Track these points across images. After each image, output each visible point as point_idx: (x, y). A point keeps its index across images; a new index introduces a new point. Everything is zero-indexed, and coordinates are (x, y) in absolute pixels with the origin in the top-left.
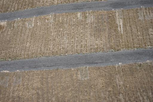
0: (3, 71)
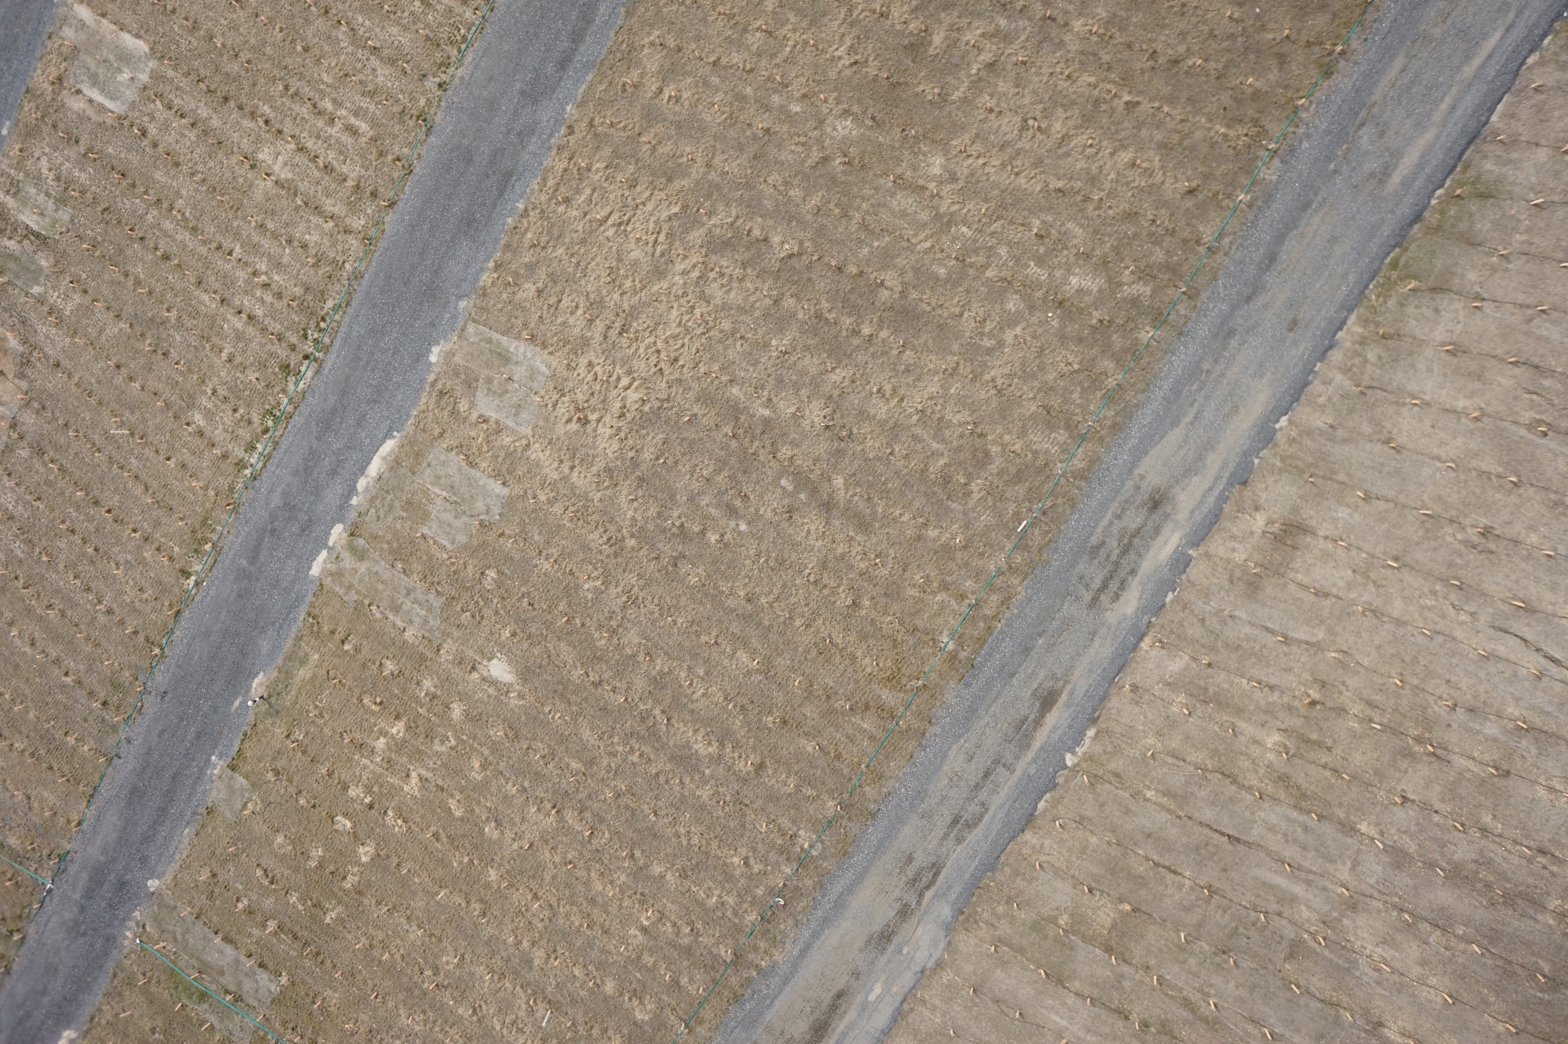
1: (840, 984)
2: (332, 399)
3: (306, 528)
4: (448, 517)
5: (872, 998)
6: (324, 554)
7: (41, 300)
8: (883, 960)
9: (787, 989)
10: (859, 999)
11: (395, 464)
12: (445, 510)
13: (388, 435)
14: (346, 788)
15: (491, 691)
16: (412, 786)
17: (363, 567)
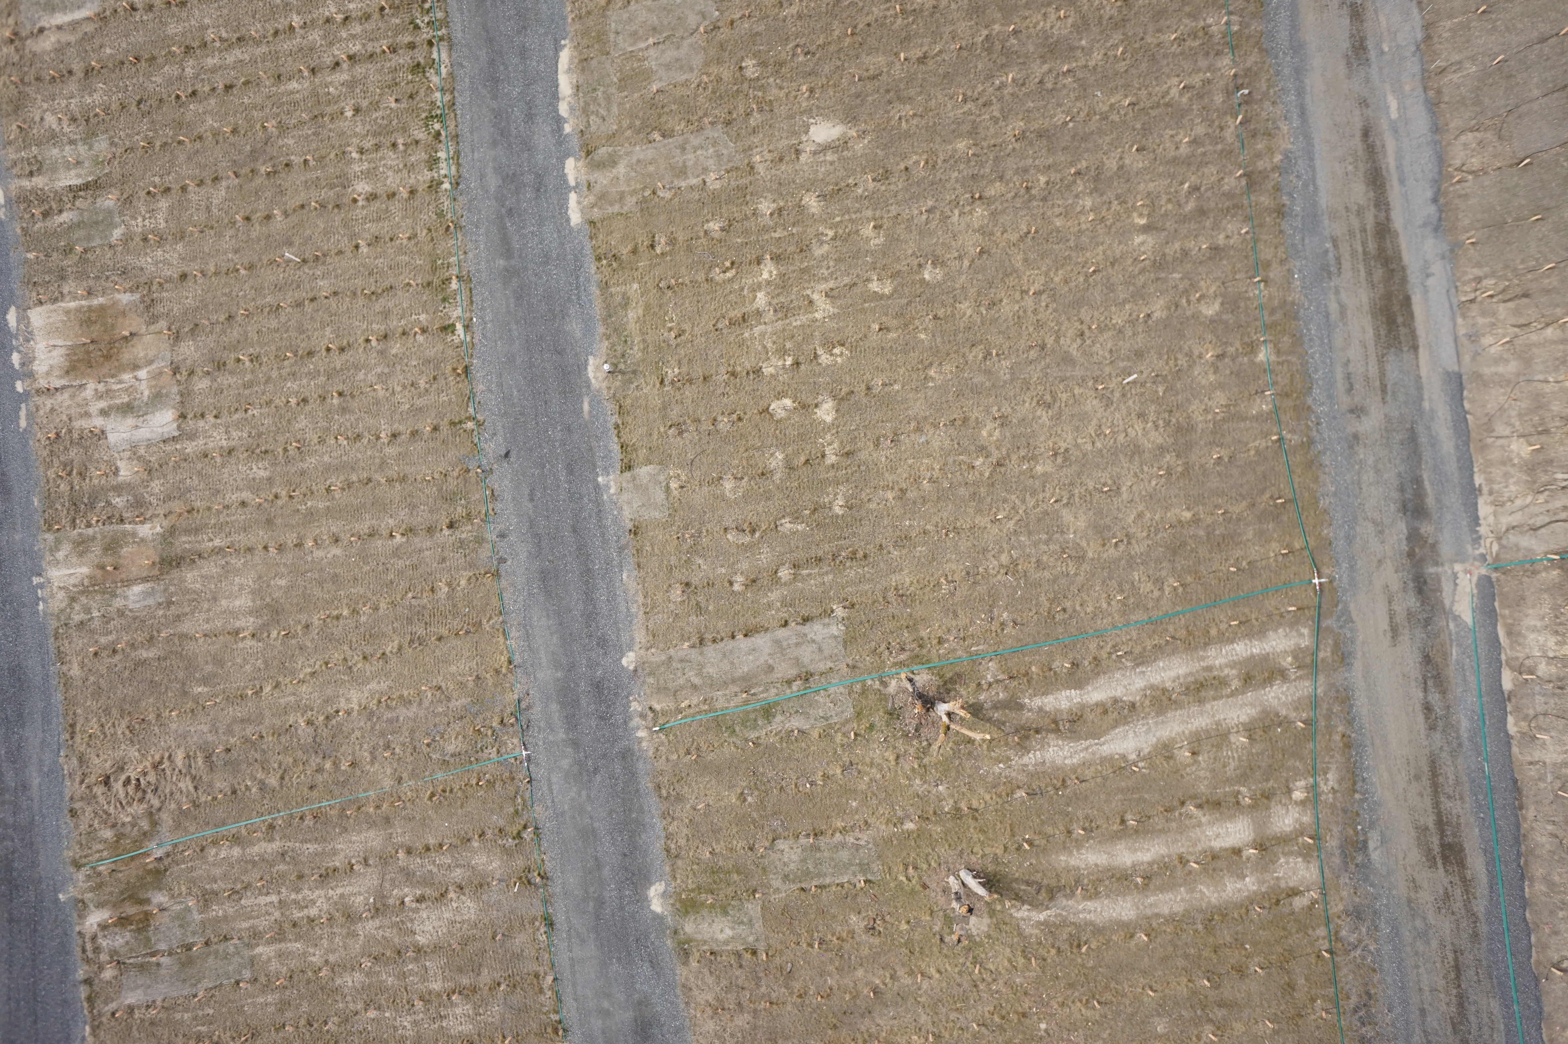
0: (563, 109)
1: (1358, 125)
2: (483, 54)
3: (539, 188)
4: (671, 54)
5: (1394, 115)
6: (573, 197)
7: (127, 239)
8: (1374, 70)
9: (1318, 163)
10: (1384, 125)
11: (583, 63)
12: (663, 52)
13: (557, 49)
14: (758, 371)
15: (830, 157)
16: (824, 308)
17: (621, 169)
